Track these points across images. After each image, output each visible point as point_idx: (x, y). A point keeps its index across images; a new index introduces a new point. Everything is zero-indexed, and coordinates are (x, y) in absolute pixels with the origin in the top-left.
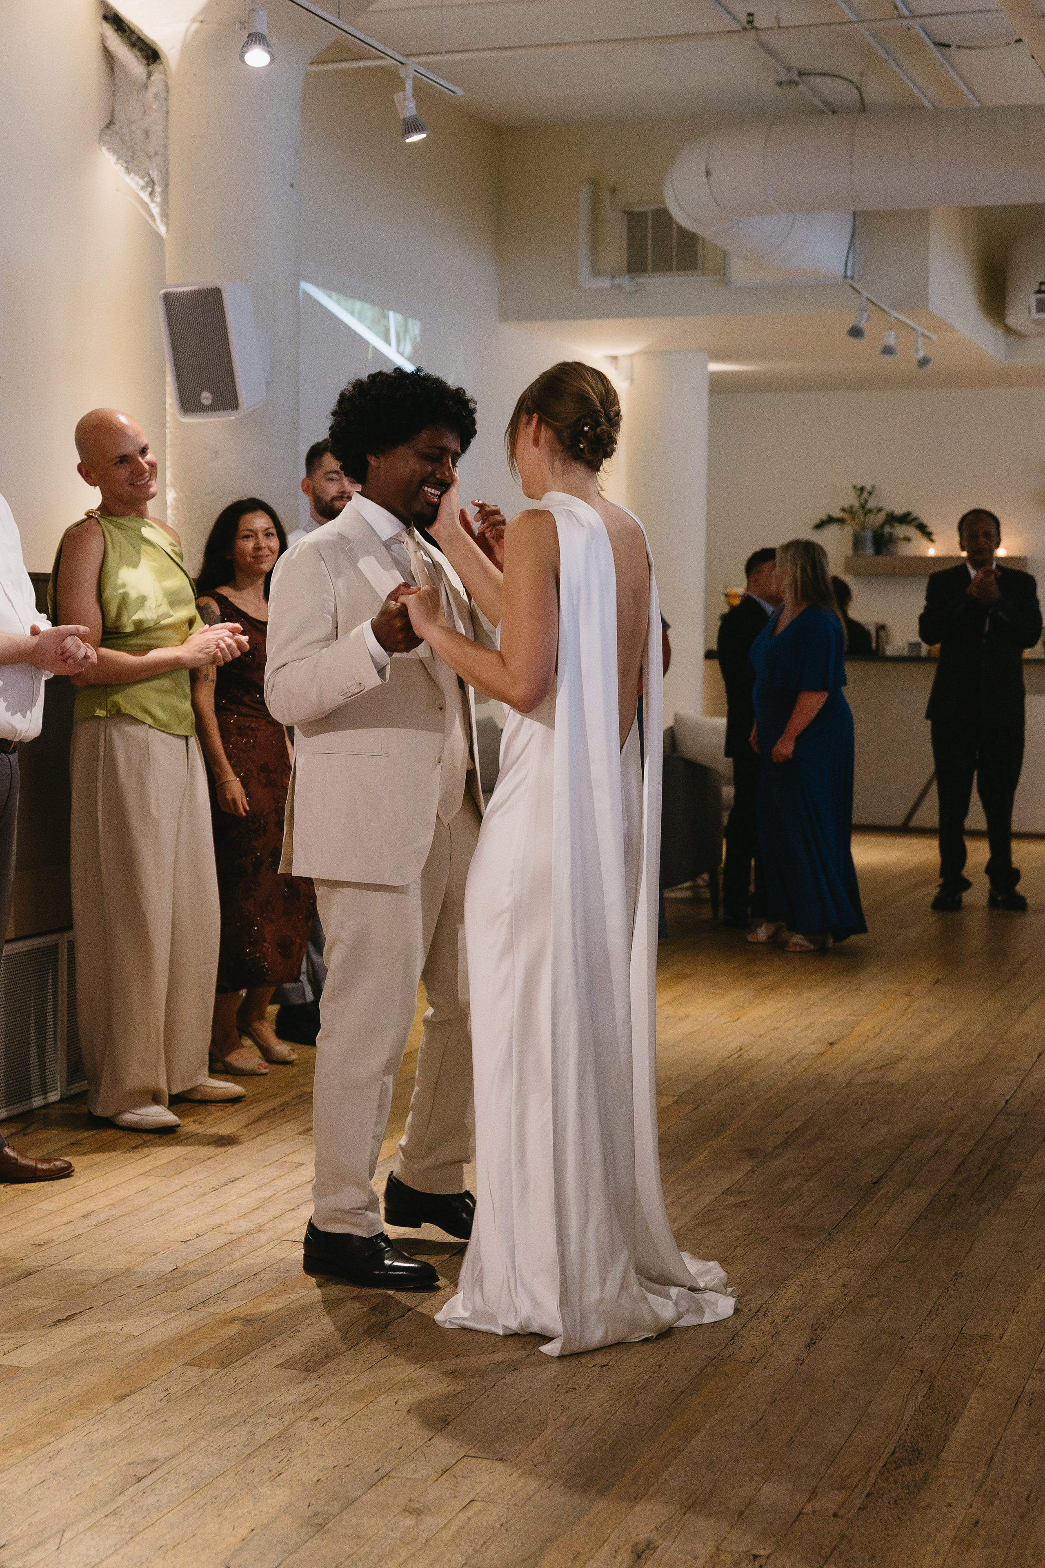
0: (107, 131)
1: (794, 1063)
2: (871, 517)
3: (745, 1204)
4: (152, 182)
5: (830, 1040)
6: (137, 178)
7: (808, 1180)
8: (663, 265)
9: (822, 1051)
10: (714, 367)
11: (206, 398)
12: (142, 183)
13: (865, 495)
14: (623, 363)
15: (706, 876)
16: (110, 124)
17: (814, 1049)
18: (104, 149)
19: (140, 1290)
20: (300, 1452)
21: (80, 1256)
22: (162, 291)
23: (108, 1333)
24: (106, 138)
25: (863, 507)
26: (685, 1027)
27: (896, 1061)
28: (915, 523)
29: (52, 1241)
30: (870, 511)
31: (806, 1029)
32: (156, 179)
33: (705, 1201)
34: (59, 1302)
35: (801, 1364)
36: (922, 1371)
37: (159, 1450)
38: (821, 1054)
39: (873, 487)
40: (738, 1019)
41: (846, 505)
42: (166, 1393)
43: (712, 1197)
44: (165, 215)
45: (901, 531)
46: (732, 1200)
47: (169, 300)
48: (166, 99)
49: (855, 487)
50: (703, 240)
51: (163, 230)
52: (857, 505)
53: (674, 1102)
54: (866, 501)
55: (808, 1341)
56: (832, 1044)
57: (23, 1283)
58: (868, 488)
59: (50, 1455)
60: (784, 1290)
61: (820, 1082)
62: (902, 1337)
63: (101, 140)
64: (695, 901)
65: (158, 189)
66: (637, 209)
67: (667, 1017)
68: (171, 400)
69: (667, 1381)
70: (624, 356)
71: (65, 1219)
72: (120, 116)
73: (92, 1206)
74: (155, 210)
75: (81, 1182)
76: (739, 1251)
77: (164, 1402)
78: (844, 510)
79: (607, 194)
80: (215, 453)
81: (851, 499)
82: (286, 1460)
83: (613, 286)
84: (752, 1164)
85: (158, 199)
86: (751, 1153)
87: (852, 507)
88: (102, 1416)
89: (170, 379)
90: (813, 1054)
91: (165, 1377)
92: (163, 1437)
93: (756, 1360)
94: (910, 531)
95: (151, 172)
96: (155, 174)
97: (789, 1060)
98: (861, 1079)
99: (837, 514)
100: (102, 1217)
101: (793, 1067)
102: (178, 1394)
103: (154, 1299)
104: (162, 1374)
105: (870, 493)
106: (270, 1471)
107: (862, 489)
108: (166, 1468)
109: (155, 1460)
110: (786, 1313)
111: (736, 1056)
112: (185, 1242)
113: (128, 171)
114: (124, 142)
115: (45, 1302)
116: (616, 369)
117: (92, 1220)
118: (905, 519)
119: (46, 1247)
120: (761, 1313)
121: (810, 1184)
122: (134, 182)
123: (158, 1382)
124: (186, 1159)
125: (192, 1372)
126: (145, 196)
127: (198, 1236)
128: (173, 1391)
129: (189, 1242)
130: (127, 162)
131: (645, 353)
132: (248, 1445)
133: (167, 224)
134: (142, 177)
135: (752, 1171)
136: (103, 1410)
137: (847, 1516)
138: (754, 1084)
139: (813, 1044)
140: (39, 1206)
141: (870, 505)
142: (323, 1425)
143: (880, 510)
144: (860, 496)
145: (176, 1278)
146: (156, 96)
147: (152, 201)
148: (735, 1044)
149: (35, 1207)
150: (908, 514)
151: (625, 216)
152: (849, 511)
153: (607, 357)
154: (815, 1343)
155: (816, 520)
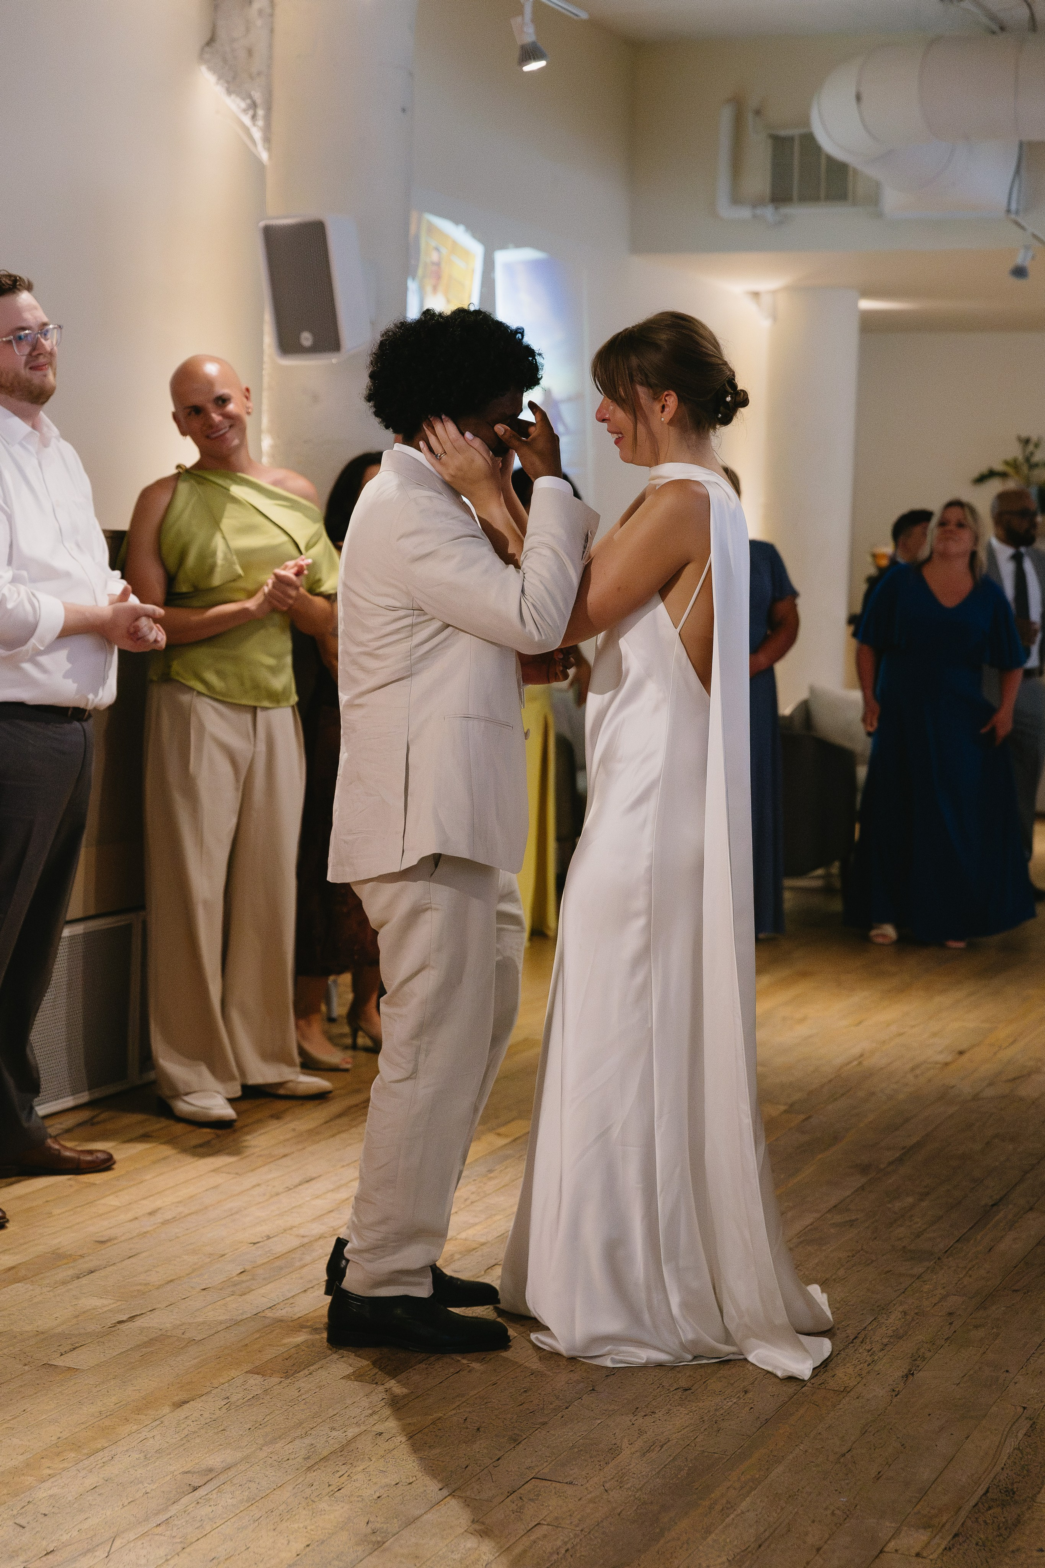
0: (207, 49)
1: (918, 1072)
2: (1037, 472)
3: (851, 1223)
4: (254, 105)
5: (961, 1048)
6: (238, 100)
7: (922, 1200)
8: (810, 196)
9: (949, 1059)
10: (866, 304)
11: (306, 338)
12: (243, 105)
13: (1031, 447)
14: (765, 299)
15: (837, 864)
16: (211, 41)
17: (941, 1058)
18: (204, 69)
19: (204, 1292)
20: (362, 1468)
21: (144, 1254)
22: (262, 224)
23: (169, 1337)
24: (207, 56)
25: (1028, 460)
26: (802, 1030)
27: (1029, 1074)
29: (116, 1238)
30: (1036, 465)
31: (934, 1035)
32: (259, 101)
33: (808, 1219)
34: (119, 1303)
35: (896, 1396)
36: (1024, 1408)
37: (215, 1460)
38: (946, 1064)
39: (1039, 439)
40: (860, 1023)
41: (1009, 457)
42: (226, 1401)
43: (817, 1215)
44: (267, 140)
46: (838, 1218)
47: (271, 235)
48: (272, 15)
49: (1019, 439)
50: (855, 171)
51: (264, 156)
52: (1020, 458)
53: (785, 1111)
54: (1032, 454)
55: (906, 1371)
56: (961, 1053)
57: (84, 1281)
58: (1035, 439)
59: (104, 1460)
60: (885, 1316)
61: (944, 1095)
62: (1007, 1371)
63: (201, 58)
64: (827, 890)
65: (260, 112)
66: (783, 133)
67: (784, 1019)
68: (269, 339)
69: (752, 1408)
70: (766, 292)
71: (130, 1216)
72: (222, 34)
73: (158, 1203)
74: (257, 134)
75: (148, 1177)
76: (841, 1272)
77: (224, 1410)
78: (1007, 463)
79: (750, 117)
80: (315, 398)
81: (1015, 452)
82: (346, 1475)
83: (755, 216)
84: (864, 1180)
85: (260, 123)
86: (864, 1169)
87: (1015, 460)
88: (158, 1422)
89: (268, 318)
90: (936, 1063)
91: (227, 1384)
92: (221, 1447)
93: (849, 1390)
95: (253, 93)
96: (257, 96)
97: (913, 1069)
98: (990, 1092)
99: (999, 467)
100: (168, 1215)
101: (916, 1077)
102: (239, 1403)
103: (218, 1303)
104: (222, 1381)
105: (1037, 445)
106: (329, 1485)
107: (1028, 440)
108: (223, 1478)
109: (211, 1470)
110: (885, 1341)
111: (855, 1063)
112: (254, 1244)
113: (229, 92)
114: (225, 61)
115: (105, 1302)
116: (758, 306)
117: (159, 1218)
119: (109, 1244)
120: (858, 1341)
121: (924, 1204)
122: (235, 105)
123: (219, 1390)
124: (261, 1156)
125: (255, 1381)
126: (246, 120)
127: (269, 1238)
128: (233, 1399)
129: (258, 1245)
130: (228, 82)
131: (791, 289)
132: (309, 1458)
133: (269, 149)
134: (244, 99)
135: (862, 1188)
136: (160, 1416)
137: (931, 1557)
138: (873, 1094)
139: (941, 1052)
140: (103, 1201)
141: (1037, 458)
142: (387, 1440)
144: (1024, 450)
145: (243, 1282)
146: (260, 12)
147: (254, 125)
148: (856, 1051)
149: (98, 1202)
151: (770, 141)
152: (1014, 464)
154: (913, 1374)
155: (976, 474)
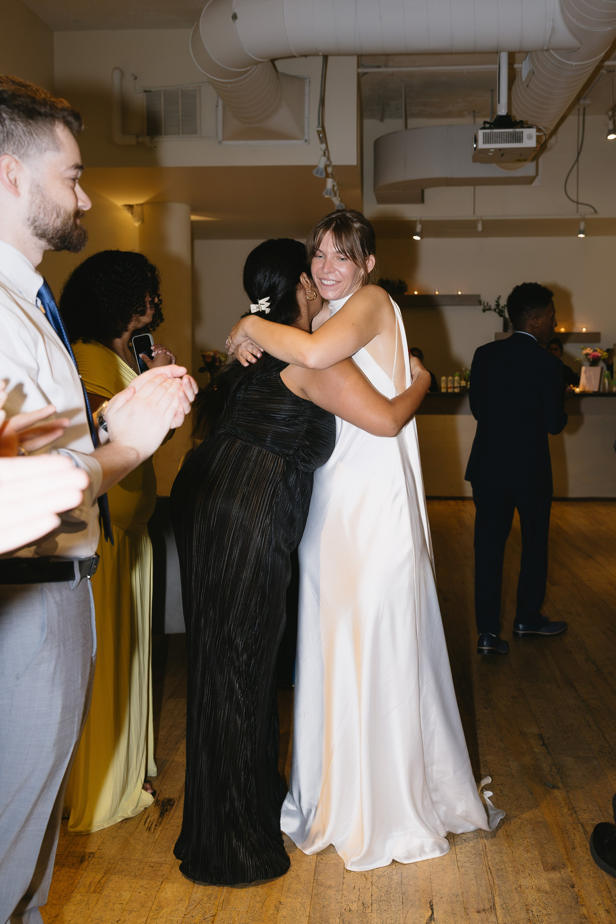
10: (194, 218)
14: (137, 210)
70: (137, 205)
116: (132, 214)
153: (126, 205)
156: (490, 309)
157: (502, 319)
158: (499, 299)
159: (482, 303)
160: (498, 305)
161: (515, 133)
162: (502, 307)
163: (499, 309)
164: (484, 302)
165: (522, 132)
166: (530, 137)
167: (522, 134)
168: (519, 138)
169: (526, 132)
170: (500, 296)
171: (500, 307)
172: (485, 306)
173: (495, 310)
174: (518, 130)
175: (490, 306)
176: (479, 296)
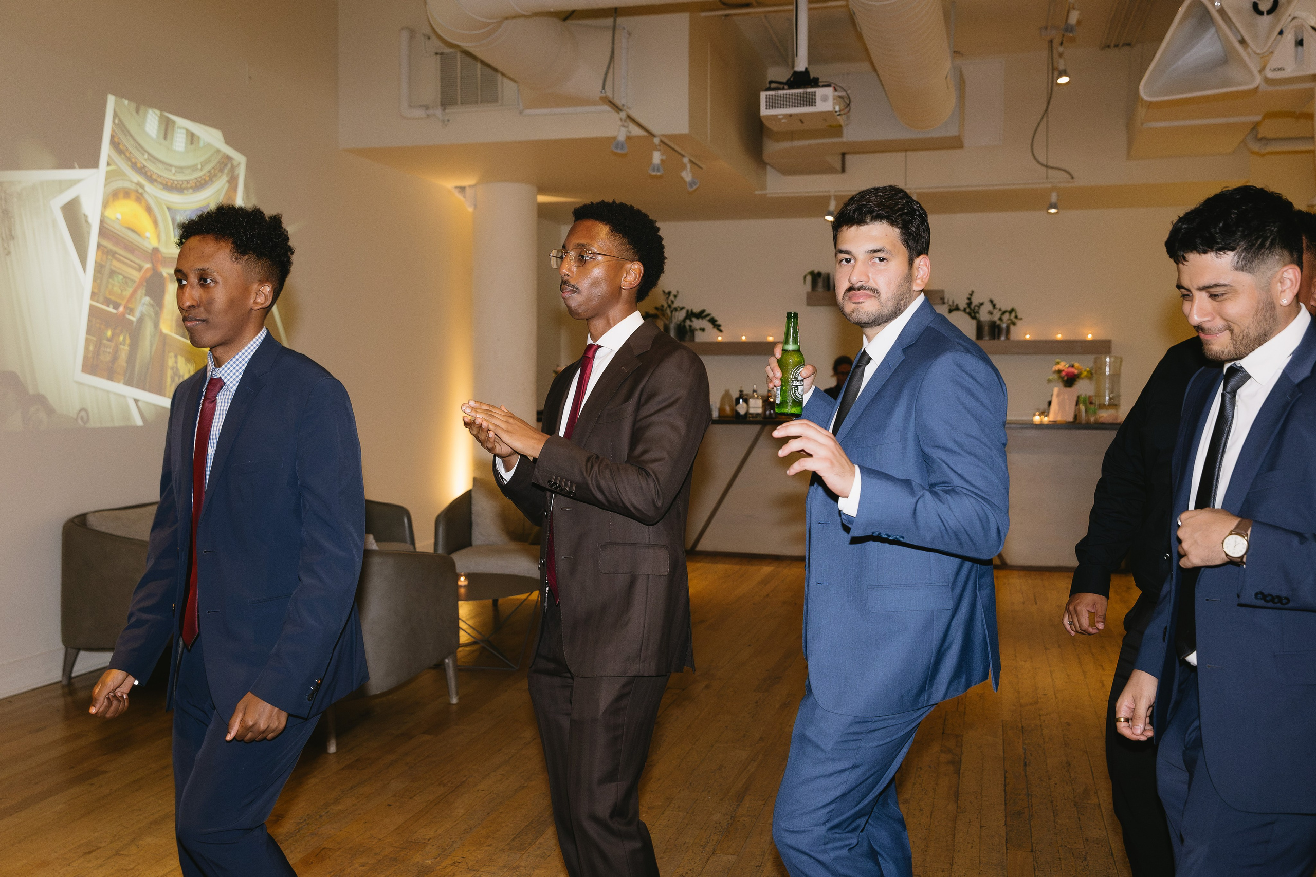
2: (676, 314)
13: (672, 298)
25: (670, 306)
28: (708, 318)
30: (676, 309)
39: (678, 292)
41: (659, 305)
45: (697, 323)
49: (664, 291)
52: (666, 305)
54: (673, 302)
58: (674, 292)
78: (657, 308)
81: (662, 300)
87: (662, 306)
94: (704, 323)
99: (652, 311)
105: (675, 296)
107: (669, 293)
116: (464, 195)
118: (701, 315)
141: (675, 305)
143: (682, 309)
144: (668, 298)
150: (703, 311)
152: (661, 309)
156: (957, 309)
157: (974, 322)
158: (971, 295)
159: (946, 300)
160: (969, 304)
161: (806, 94)
162: (976, 306)
163: (970, 308)
164: (948, 300)
165: (815, 92)
166: (825, 98)
167: (815, 95)
168: (811, 101)
169: (820, 92)
170: (973, 292)
171: (972, 306)
172: (950, 305)
173: (965, 310)
174: (810, 90)
175: (957, 305)
176: (942, 292)
